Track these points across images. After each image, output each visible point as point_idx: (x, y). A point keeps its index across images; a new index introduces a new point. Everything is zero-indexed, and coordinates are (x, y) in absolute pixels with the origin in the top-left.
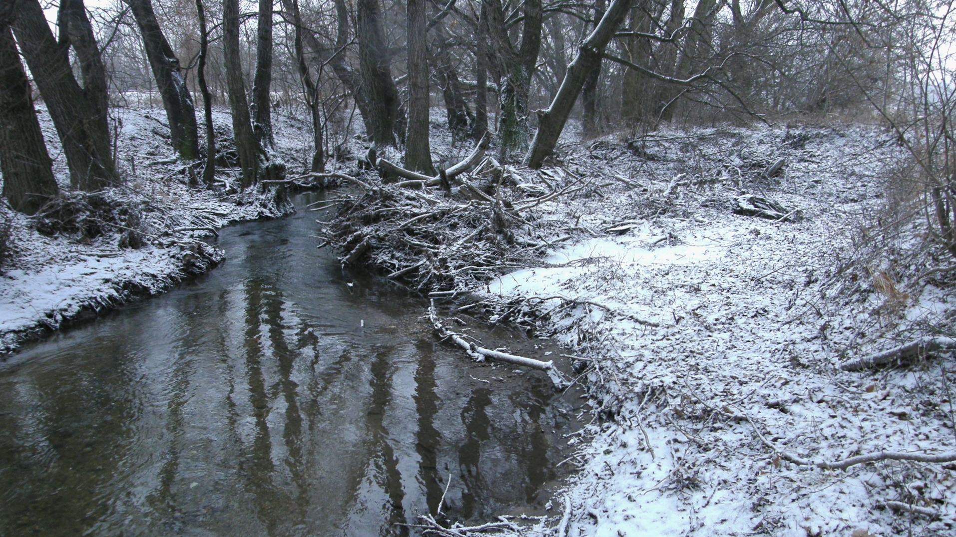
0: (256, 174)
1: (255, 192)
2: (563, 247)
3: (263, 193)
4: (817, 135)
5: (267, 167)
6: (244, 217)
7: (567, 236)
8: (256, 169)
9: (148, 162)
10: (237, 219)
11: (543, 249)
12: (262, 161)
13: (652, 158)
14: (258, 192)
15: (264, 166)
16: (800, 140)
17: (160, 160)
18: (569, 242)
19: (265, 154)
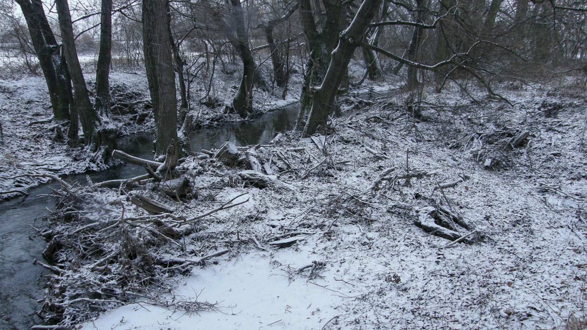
0: (91, 137)
1: (88, 151)
2: (216, 263)
3: (94, 151)
4: (571, 105)
5: (99, 131)
6: (74, 171)
7: (226, 249)
8: (91, 133)
9: (29, 122)
10: (67, 173)
11: (189, 267)
12: (96, 126)
13: (426, 120)
14: (91, 150)
15: (97, 130)
16: (555, 109)
17: (40, 120)
18: (226, 256)
19: (99, 120)
